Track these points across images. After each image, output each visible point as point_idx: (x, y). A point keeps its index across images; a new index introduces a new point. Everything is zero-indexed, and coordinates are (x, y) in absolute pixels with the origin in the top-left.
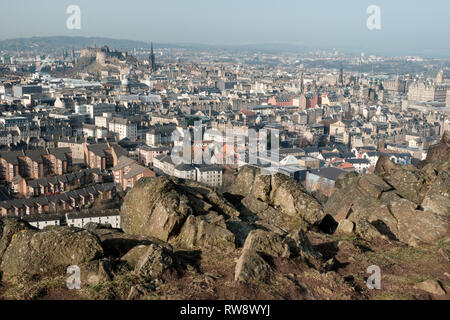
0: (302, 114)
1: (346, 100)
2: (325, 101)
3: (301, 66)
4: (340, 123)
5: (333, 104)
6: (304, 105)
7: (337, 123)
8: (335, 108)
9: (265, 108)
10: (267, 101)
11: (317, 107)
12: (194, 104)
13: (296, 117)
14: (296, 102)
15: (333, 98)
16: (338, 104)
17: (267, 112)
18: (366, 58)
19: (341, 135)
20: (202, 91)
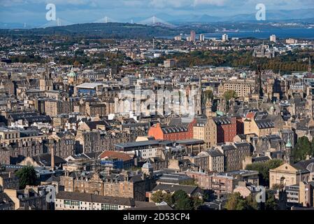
0: (215, 154)
1: (288, 125)
2: (251, 128)
3: (167, 64)
4: (286, 166)
5: (266, 132)
6: (213, 138)
7: (282, 168)
8: (271, 139)
9: (144, 147)
10: (145, 133)
11: (237, 139)
12: (13, 145)
13: (205, 159)
14: (199, 133)
15: (264, 122)
16: (275, 132)
17: (150, 154)
18: (280, 43)
19: (295, 189)
20: (16, 120)
